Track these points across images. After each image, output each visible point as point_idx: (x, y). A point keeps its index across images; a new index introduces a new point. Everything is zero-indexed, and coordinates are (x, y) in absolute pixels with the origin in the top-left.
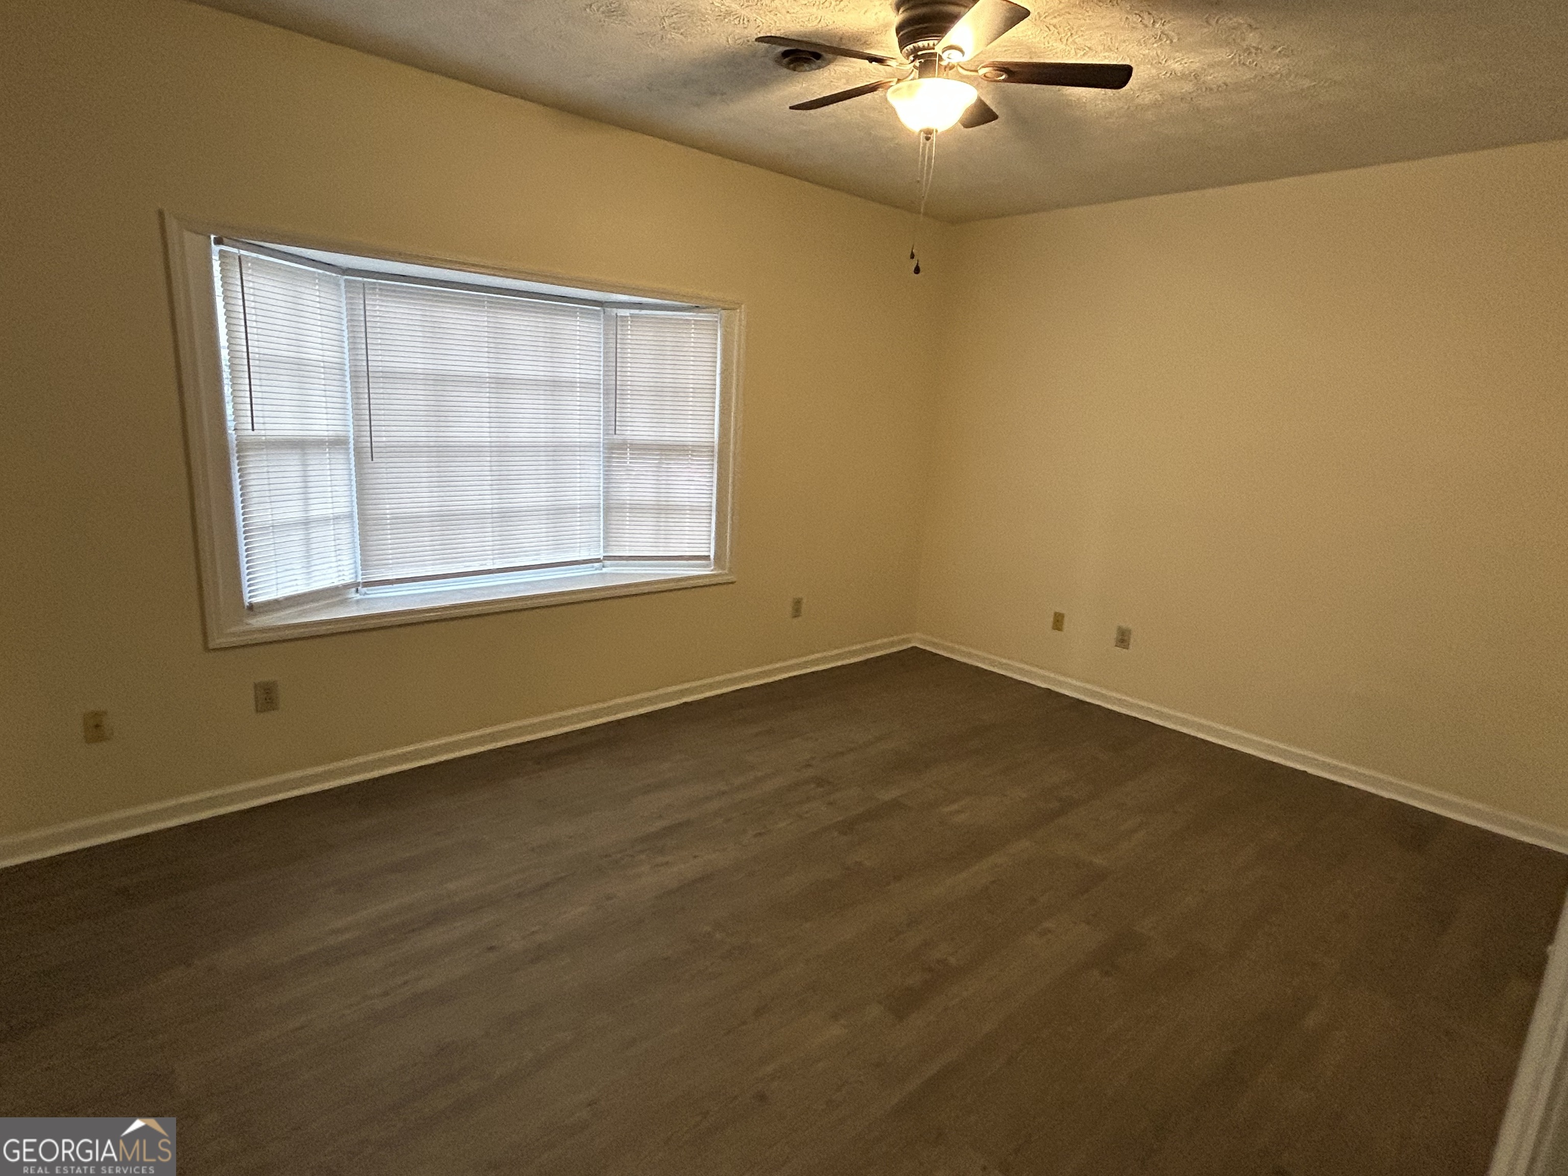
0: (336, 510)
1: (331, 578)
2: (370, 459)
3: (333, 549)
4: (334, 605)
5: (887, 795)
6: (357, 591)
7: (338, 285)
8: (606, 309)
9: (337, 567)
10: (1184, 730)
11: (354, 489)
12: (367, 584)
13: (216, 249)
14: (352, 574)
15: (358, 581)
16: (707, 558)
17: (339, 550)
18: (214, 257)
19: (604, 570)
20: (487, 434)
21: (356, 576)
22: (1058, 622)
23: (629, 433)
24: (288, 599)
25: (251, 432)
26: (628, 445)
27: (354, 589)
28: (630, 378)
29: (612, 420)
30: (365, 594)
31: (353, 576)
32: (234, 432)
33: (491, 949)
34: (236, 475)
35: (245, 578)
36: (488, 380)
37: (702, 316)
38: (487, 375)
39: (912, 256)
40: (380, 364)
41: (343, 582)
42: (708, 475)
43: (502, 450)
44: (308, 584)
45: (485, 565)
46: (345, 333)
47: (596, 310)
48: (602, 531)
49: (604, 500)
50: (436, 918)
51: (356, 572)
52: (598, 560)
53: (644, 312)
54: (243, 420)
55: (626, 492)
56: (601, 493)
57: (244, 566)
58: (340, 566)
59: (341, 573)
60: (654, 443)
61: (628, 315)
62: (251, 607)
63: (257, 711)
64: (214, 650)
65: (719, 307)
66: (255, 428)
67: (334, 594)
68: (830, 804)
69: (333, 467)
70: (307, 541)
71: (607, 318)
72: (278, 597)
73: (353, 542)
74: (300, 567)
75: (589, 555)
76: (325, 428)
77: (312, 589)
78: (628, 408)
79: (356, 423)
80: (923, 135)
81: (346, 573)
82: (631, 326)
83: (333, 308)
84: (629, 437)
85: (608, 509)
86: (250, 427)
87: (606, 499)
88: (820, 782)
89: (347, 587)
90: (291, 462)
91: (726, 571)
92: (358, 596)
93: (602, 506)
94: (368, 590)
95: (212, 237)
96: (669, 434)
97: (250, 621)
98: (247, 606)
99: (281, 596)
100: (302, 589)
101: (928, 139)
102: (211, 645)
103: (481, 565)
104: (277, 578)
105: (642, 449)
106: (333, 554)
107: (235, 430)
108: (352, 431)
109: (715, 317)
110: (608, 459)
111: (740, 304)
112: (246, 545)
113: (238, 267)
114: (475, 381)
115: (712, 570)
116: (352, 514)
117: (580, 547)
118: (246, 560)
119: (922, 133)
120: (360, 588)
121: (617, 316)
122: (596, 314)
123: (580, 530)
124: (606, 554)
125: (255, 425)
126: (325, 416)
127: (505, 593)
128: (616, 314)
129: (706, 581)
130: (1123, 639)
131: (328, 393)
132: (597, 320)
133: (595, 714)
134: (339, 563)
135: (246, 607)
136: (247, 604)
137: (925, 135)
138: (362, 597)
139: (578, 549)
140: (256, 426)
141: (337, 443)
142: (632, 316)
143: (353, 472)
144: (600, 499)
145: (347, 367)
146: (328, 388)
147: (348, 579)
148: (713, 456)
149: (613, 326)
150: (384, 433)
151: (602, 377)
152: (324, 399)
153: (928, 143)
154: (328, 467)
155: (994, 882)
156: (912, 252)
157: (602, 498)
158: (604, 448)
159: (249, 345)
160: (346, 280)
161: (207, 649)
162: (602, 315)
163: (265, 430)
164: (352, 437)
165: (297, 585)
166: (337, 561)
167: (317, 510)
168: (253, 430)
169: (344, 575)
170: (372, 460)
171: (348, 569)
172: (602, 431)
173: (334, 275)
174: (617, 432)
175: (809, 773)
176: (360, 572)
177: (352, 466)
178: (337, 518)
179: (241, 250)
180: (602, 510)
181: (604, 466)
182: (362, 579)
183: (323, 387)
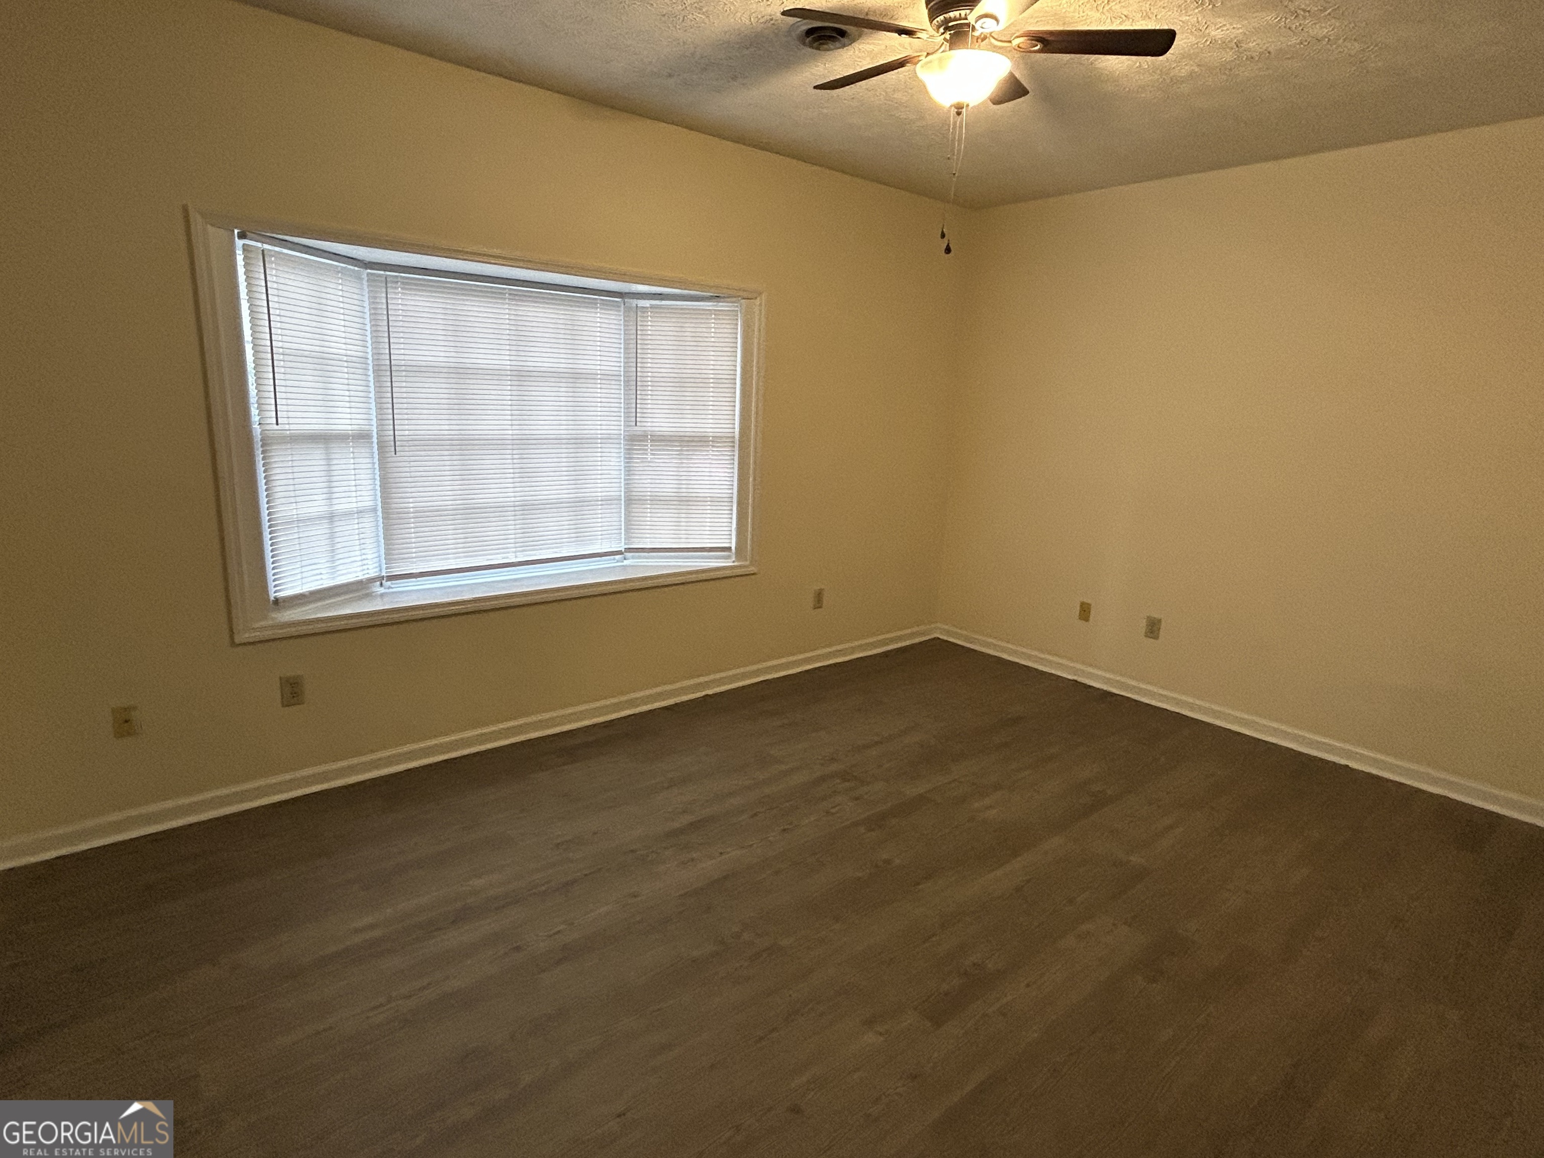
0: (360, 504)
1: (356, 572)
2: (393, 453)
3: (357, 542)
4: (360, 598)
5: (912, 790)
6: (381, 585)
7: (360, 279)
8: (626, 300)
9: (362, 560)
10: (1218, 723)
11: (378, 482)
12: (391, 578)
13: (239, 243)
14: (376, 567)
15: (382, 575)
16: (729, 549)
17: (364, 544)
18: (238, 252)
19: (626, 562)
20: (509, 427)
21: (381, 570)
22: (1085, 612)
23: (649, 424)
24: (313, 593)
25: (276, 427)
26: (649, 437)
27: (378, 583)
28: (649, 370)
29: (633, 413)
30: (389, 588)
31: (377, 570)
32: (259, 427)
33: (518, 949)
34: (260, 469)
35: (270, 573)
36: (509, 373)
37: (722, 306)
38: (509, 367)
39: (943, 236)
40: (402, 357)
41: (367, 576)
42: (729, 467)
43: (523, 443)
44: (333, 578)
45: (507, 558)
46: (368, 327)
47: (617, 302)
48: (623, 523)
49: (625, 492)
50: (462, 916)
51: (380, 566)
52: (619, 553)
53: (664, 302)
54: (268, 414)
55: (645, 483)
56: (622, 485)
57: (269, 560)
58: (364, 559)
59: (365, 567)
60: (677, 434)
61: (648, 306)
62: (277, 601)
63: (283, 706)
64: (240, 644)
65: (739, 296)
66: (279, 422)
67: (359, 588)
68: (857, 799)
69: (357, 461)
70: (332, 536)
71: (628, 309)
72: (304, 591)
73: (378, 536)
74: (325, 561)
75: (611, 547)
76: (348, 422)
77: (337, 583)
78: (648, 399)
79: (380, 417)
80: (954, 111)
81: (370, 567)
82: (651, 317)
83: (356, 302)
84: (650, 429)
85: (630, 501)
86: (274, 421)
87: (628, 491)
88: (845, 776)
89: (372, 580)
90: (315, 456)
91: (748, 563)
92: (382, 590)
93: (623, 498)
94: (392, 584)
95: (236, 231)
96: (689, 425)
97: (274, 615)
98: (273, 600)
99: (308, 590)
100: (327, 583)
101: (959, 114)
102: (237, 640)
103: (504, 558)
104: (302, 573)
105: (662, 440)
106: (357, 548)
107: (260, 424)
108: (375, 425)
109: (737, 306)
110: (629, 451)
111: (760, 294)
112: (271, 539)
113: (263, 268)
114: (496, 374)
115: (734, 562)
116: (376, 508)
117: (601, 539)
118: (271, 554)
119: (953, 108)
120: (384, 582)
121: (637, 307)
122: (616, 306)
123: (601, 522)
124: (627, 547)
125: (279, 419)
126: (348, 410)
127: (527, 587)
128: (637, 305)
129: (728, 573)
130: (1153, 628)
131: (351, 387)
132: (617, 311)
133: (617, 707)
134: (364, 557)
135: (271, 603)
136: (272, 598)
137: (956, 110)
138: (387, 591)
139: (600, 541)
140: (280, 421)
141: (362, 437)
142: (652, 307)
143: (377, 466)
144: (621, 491)
145: (370, 362)
146: (351, 382)
147: (373, 573)
148: (734, 447)
149: (633, 317)
150: (407, 426)
151: (622, 369)
152: (347, 393)
153: (959, 119)
154: (352, 461)
155: (1028, 881)
156: (943, 232)
157: (623, 489)
158: (625, 440)
159: (273, 339)
160: (368, 274)
161: (233, 644)
162: (623, 306)
163: (288, 424)
164: (375, 430)
165: (322, 579)
166: (361, 555)
167: (341, 506)
168: (277, 424)
169: (368, 569)
170: (395, 454)
171: (371, 563)
172: (622, 423)
173: (356, 268)
174: (638, 424)
175: (834, 767)
176: (384, 566)
177: (376, 460)
178: (361, 512)
179: (264, 245)
180: (623, 502)
181: (625, 458)
182: (386, 573)
183: (346, 381)
